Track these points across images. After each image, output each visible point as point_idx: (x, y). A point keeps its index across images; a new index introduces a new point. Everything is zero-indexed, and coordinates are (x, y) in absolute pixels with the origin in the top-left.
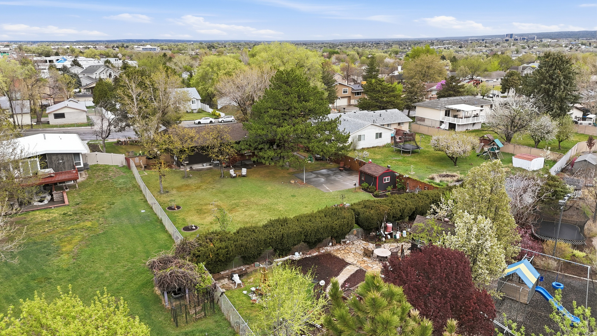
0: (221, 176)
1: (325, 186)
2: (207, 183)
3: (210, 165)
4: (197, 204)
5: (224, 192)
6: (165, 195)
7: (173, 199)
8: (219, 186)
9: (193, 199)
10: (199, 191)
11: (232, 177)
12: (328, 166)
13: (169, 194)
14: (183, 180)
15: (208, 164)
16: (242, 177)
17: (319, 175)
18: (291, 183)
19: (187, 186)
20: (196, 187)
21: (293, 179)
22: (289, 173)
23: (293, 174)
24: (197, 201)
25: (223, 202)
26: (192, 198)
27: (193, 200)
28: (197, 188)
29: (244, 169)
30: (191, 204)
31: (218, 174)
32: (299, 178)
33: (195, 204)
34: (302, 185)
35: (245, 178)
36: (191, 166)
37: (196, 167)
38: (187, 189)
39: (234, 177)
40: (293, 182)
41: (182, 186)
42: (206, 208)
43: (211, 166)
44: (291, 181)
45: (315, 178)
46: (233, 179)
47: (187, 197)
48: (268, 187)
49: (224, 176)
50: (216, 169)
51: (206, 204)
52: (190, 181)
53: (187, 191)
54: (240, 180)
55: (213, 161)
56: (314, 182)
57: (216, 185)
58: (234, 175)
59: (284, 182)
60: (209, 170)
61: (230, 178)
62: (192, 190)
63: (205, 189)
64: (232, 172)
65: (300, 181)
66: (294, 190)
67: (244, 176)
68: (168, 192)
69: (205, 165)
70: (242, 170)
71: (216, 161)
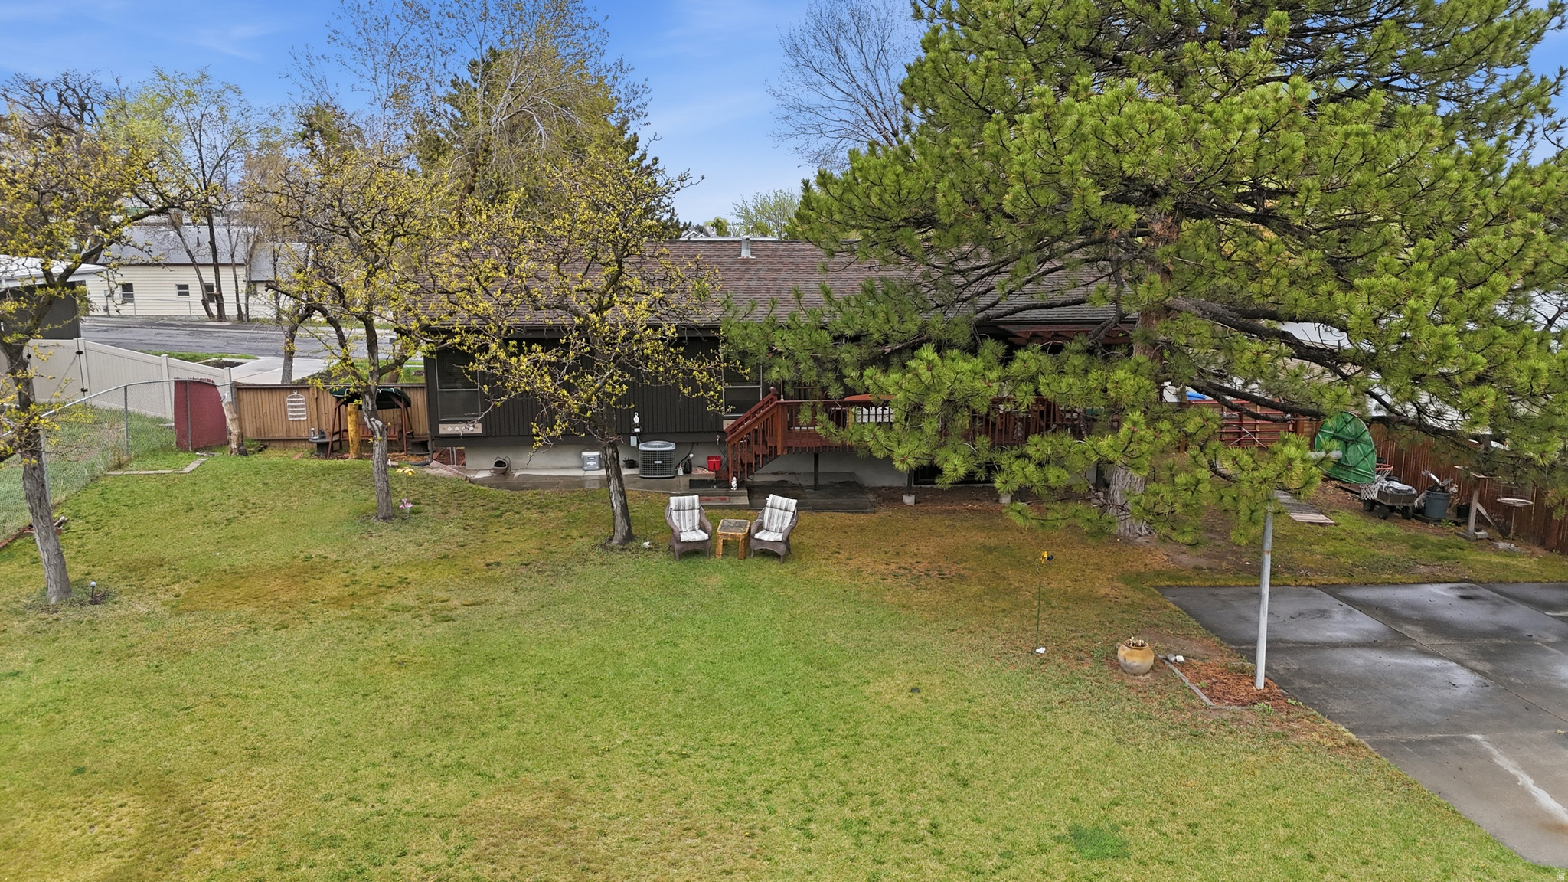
1: (1505, 762)
3: (629, 464)
12: (1480, 560)
17: (1408, 629)
18: (1117, 665)
21: (1152, 630)
22: (1134, 579)
23: (1169, 584)
29: (781, 501)
32: (1212, 629)
34: (1229, 710)
36: (503, 457)
40: (1135, 657)
44: (1123, 652)
45: (1369, 644)
48: (885, 672)
49: (629, 537)
55: (641, 437)
56: (1361, 684)
58: (695, 536)
59: (1060, 647)
61: (650, 554)
64: (686, 511)
65: (1221, 659)
66: (1126, 757)
69: (591, 463)
70: (768, 510)
71: (655, 443)
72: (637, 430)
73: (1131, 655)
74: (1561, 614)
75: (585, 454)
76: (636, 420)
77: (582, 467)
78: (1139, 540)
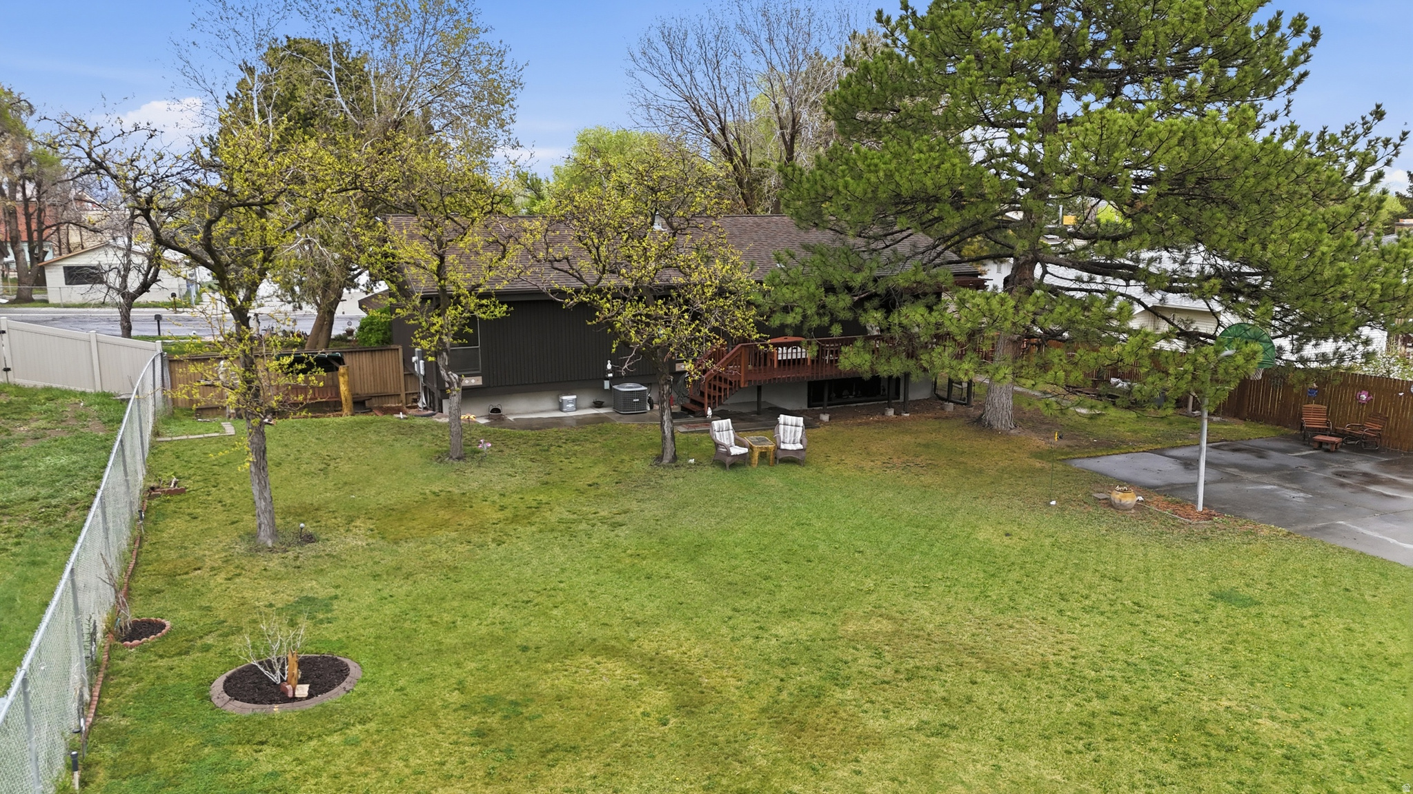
0: (660, 458)
2: (580, 492)
3: (598, 405)
4: (497, 641)
5: (695, 551)
6: (274, 563)
7: (322, 593)
8: (653, 509)
9: (470, 596)
10: (523, 540)
11: (722, 465)
13: (309, 550)
14: (434, 470)
15: (587, 399)
16: (781, 467)
17: (1230, 471)
19: (450, 502)
20: (508, 513)
24: (497, 613)
25: (703, 635)
26: (466, 586)
27: (471, 607)
28: (515, 519)
29: (791, 419)
30: (450, 640)
31: (642, 447)
33: (474, 646)
34: (1203, 523)
35: (796, 473)
36: (496, 405)
37: (521, 409)
38: (444, 524)
39: (738, 463)
40: (1127, 498)
41: (424, 502)
42: (564, 682)
43: (602, 411)
44: (1118, 496)
45: (1221, 481)
46: (731, 475)
47: (428, 584)
49: (675, 458)
50: (629, 423)
51: (567, 650)
52: (475, 478)
53: (443, 535)
54: (773, 479)
55: (613, 381)
57: (634, 506)
58: (736, 450)
59: (1061, 501)
60: (590, 428)
61: (710, 470)
62: (481, 529)
63: (567, 528)
64: (723, 431)
65: (1158, 497)
67: (791, 459)
68: (310, 539)
69: (570, 406)
70: (781, 427)
71: (628, 385)
72: (610, 375)
73: (1125, 497)
74: (1304, 453)
75: (565, 398)
76: (609, 366)
77: (561, 410)
78: (1012, 431)
